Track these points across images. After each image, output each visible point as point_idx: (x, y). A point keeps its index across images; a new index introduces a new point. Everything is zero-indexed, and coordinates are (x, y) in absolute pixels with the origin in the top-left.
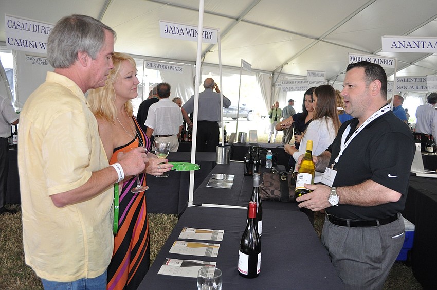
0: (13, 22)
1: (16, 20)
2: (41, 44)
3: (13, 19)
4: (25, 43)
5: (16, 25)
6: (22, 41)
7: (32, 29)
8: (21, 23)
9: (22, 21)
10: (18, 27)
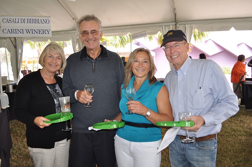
0: (6, 19)
1: (8, 18)
2: (27, 30)
3: (6, 18)
4: (15, 32)
5: (9, 21)
6: (13, 30)
7: (20, 21)
8: (12, 19)
9: (12, 18)
10: (10, 22)
